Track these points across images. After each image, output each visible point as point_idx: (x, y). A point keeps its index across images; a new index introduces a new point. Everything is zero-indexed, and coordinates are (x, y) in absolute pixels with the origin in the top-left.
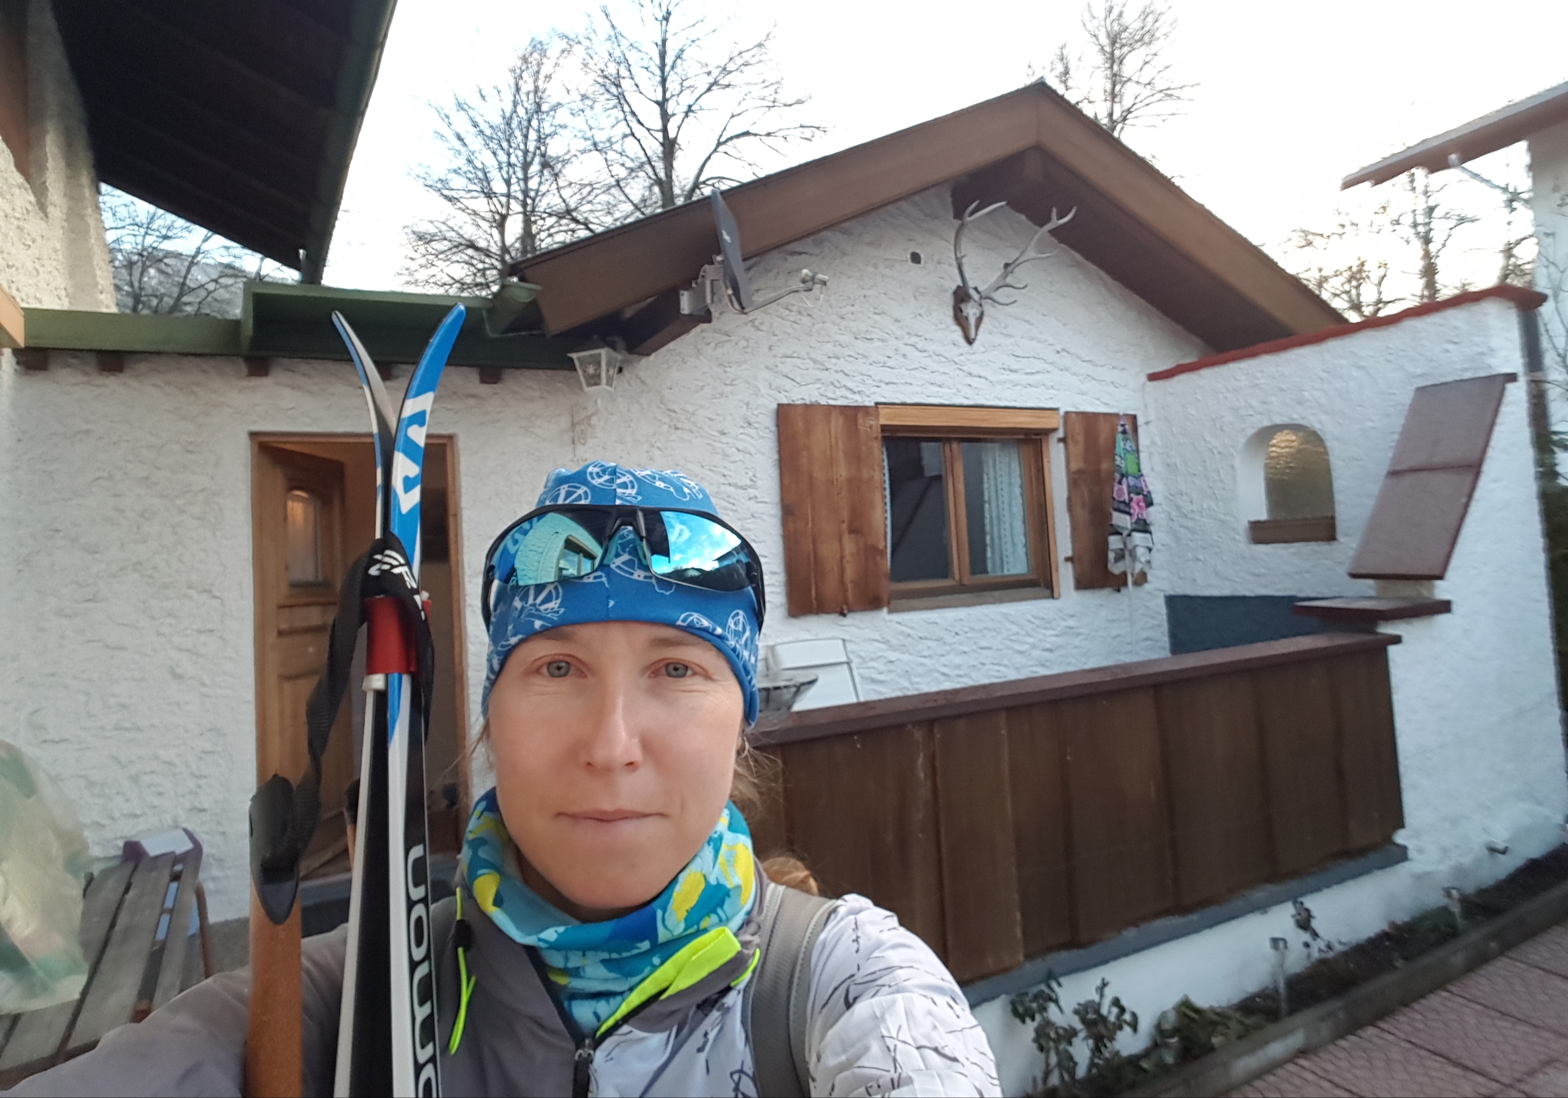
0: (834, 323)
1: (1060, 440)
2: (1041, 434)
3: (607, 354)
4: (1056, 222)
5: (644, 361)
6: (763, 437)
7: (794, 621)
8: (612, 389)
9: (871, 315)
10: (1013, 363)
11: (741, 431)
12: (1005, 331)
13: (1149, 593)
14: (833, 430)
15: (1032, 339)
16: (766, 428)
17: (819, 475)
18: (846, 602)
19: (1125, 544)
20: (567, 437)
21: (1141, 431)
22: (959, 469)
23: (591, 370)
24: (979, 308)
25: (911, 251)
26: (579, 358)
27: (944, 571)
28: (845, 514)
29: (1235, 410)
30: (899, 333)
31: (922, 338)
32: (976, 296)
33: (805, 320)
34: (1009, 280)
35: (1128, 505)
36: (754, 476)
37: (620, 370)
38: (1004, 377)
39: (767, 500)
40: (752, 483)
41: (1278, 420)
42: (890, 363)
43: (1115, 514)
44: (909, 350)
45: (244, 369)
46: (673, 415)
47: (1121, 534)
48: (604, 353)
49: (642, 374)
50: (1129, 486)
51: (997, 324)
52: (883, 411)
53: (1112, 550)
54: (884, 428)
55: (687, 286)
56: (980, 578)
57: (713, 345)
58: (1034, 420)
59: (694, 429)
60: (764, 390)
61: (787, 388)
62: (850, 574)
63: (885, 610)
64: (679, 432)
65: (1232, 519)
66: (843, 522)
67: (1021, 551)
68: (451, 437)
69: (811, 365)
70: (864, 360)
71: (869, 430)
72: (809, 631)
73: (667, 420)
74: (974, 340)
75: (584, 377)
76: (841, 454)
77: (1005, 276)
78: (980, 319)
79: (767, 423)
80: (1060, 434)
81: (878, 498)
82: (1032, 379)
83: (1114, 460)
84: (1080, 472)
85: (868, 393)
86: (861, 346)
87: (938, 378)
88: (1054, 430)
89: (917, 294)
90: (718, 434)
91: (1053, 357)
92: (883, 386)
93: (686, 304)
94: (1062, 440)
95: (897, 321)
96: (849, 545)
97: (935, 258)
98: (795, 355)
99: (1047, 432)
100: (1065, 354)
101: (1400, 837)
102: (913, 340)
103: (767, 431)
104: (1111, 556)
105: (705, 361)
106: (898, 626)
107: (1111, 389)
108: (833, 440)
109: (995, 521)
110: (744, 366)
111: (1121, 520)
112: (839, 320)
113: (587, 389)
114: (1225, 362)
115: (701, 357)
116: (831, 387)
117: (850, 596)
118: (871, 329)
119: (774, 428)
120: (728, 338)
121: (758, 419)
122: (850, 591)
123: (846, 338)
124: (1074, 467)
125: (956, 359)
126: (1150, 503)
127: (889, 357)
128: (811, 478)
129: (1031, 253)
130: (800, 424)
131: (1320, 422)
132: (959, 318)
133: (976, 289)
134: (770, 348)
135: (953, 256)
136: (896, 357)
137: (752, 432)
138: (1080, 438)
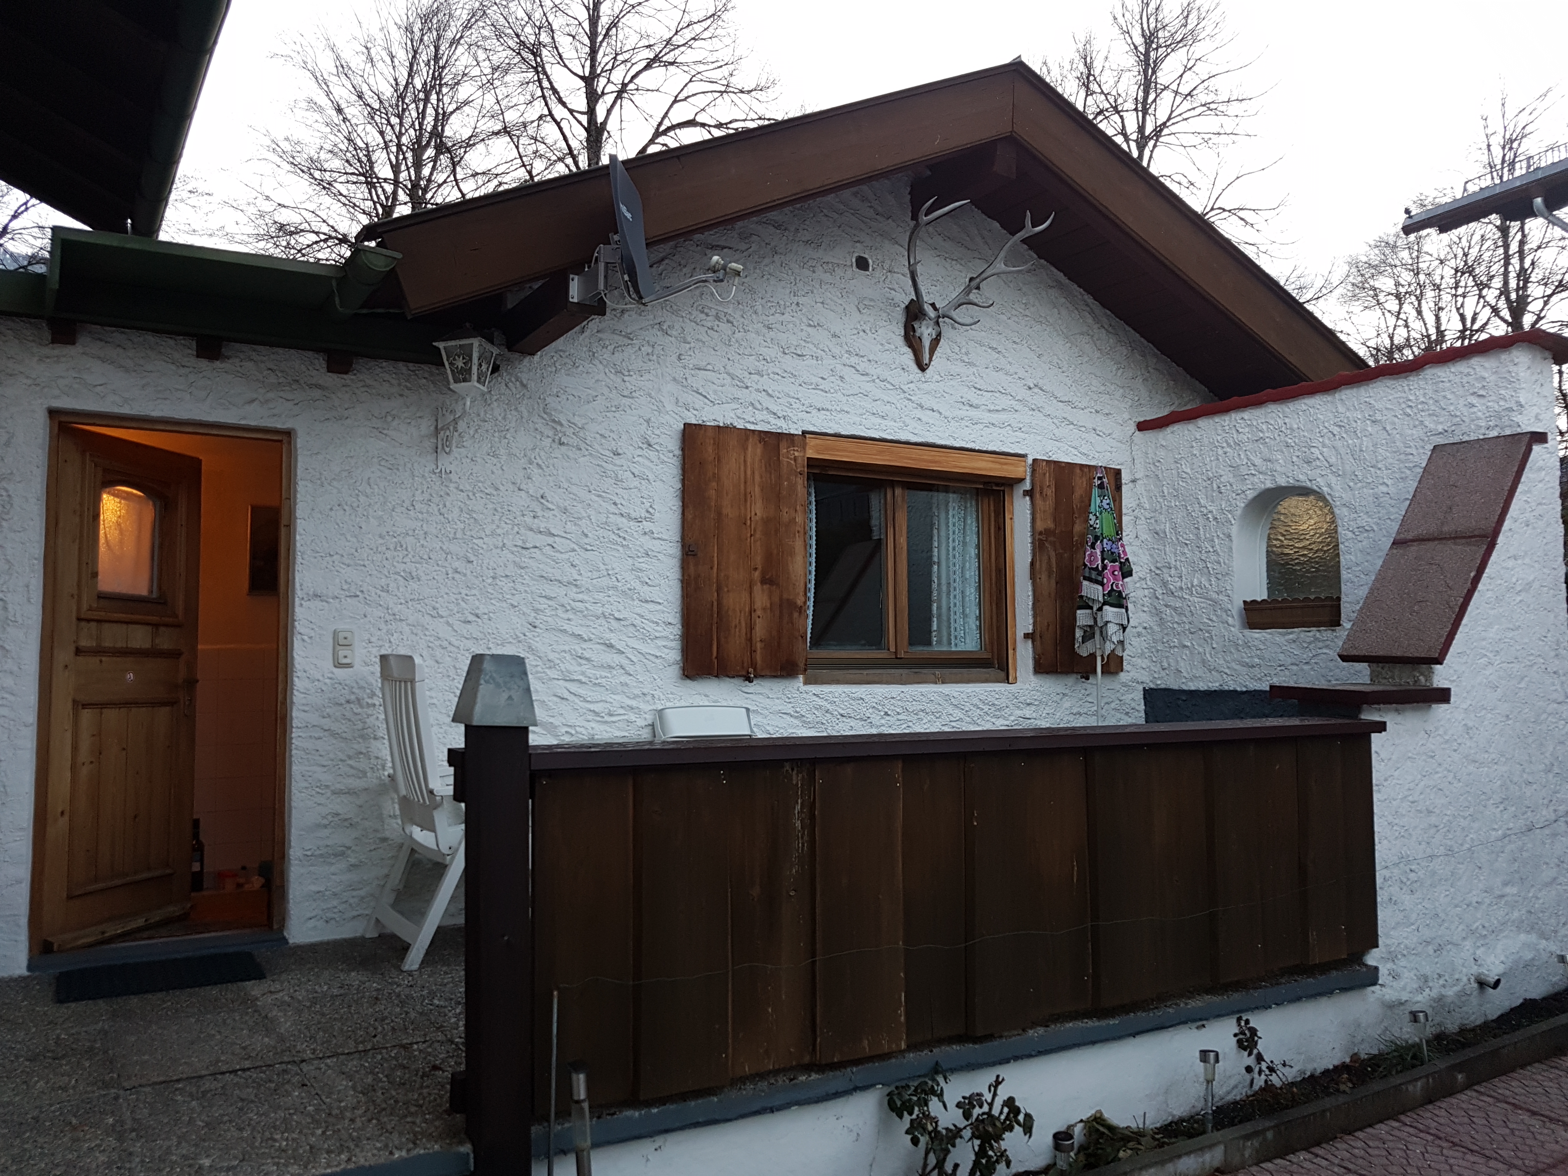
0: (758, 333)
1: (1026, 493)
2: (1003, 485)
3: (480, 345)
4: (1030, 230)
5: (526, 360)
6: (663, 462)
7: (689, 682)
8: (485, 389)
9: (805, 328)
10: (971, 396)
11: (639, 452)
12: (965, 358)
13: (1125, 685)
14: (749, 460)
15: (997, 370)
16: (669, 452)
17: (729, 511)
18: (754, 665)
19: (1095, 619)
20: (428, 444)
21: (1124, 489)
22: (902, 519)
23: (460, 363)
24: (936, 328)
25: (856, 255)
26: (445, 348)
27: (876, 639)
28: (758, 560)
29: (1235, 468)
30: (836, 350)
31: (865, 359)
32: (932, 314)
33: (724, 327)
34: (973, 297)
35: (1100, 573)
36: (651, 506)
37: (496, 369)
38: (963, 413)
39: (664, 537)
40: (648, 515)
41: (1282, 482)
42: (824, 385)
43: (1085, 583)
44: (848, 372)
45: (47, 335)
46: (559, 428)
47: (1091, 608)
48: (476, 344)
49: (524, 377)
50: (1103, 552)
51: (957, 349)
52: (811, 441)
53: (1080, 627)
54: (812, 463)
55: (579, 271)
56: (920, 651)
57: (610, 348)
58: (998, 466)
59: (583, 446)
60: (669, 407)
61: (697, 406)
62: (759, 631)
63: (801, 678)
64: (563, 448)
65: (1226, 599)
66: (756, 569)
67: (973, 623)
68: (288, 434)
69: (728, 380)
70: (793, 380)
71: (792, 462)
72: (706, 696)
73: (551, 433)
74: (928, 365)
75: (452, 371)
76: (757, 489)
77: (968, 290)
78: (936, 342)
79: (672, 444)
80: (1027, 486)
81: (799, 544)
82: (995, 418)
83: (1087, 520)
84: (1047, 532)
85: (795, 419)
86: (789, 362)
87: (879, 407)
88: (1021, 480)
89: (861, 306)
90: (612, 455)
91: (1023, 393)
92: (814, 412)
93: (575, 291)
94: (1029, 493)
95: (835, 336)
96: (761, 598)
97: (886, 266)
98: (710, 367)
99: (1012, 483)
100: (1036, 390)
101: (1372, 958)
102: (854, 360)
103: (671, 455)
104: (1079, 634)
105: (601, 367)
106: (817, 699)
107: (1092, 437)
108: (749, 472)
109: (944, 588)
110: (646, 376)
111: (1092, 591)
112: (765, 331)
113: (453, 386)
114: (1226, 410)
115: (596, 362)
116: (750, 408)
117: (758, 657)
118: (804, 344)
119: (678, 452)
120: (630, 342)
121: (660, 441)
122: (759, 652)
123: (772, 352)
124: (1040, 526)
125: (905, 388)
126: (1127, 573)
127: (822, 378)
128: (719, 514)
129: (1000, 266)
130: (710, 449)
131: (1329, 486)
132: (911, 340)
133: (933, 305)
134: (679, 359)
135: (907, 264)
136: (832, 379)
137: (652, 454)
138: (1050, 492)
